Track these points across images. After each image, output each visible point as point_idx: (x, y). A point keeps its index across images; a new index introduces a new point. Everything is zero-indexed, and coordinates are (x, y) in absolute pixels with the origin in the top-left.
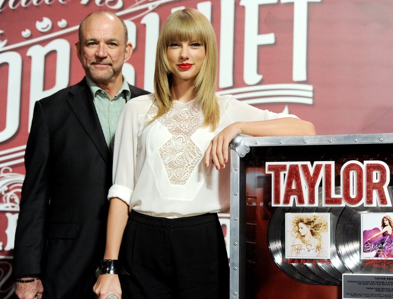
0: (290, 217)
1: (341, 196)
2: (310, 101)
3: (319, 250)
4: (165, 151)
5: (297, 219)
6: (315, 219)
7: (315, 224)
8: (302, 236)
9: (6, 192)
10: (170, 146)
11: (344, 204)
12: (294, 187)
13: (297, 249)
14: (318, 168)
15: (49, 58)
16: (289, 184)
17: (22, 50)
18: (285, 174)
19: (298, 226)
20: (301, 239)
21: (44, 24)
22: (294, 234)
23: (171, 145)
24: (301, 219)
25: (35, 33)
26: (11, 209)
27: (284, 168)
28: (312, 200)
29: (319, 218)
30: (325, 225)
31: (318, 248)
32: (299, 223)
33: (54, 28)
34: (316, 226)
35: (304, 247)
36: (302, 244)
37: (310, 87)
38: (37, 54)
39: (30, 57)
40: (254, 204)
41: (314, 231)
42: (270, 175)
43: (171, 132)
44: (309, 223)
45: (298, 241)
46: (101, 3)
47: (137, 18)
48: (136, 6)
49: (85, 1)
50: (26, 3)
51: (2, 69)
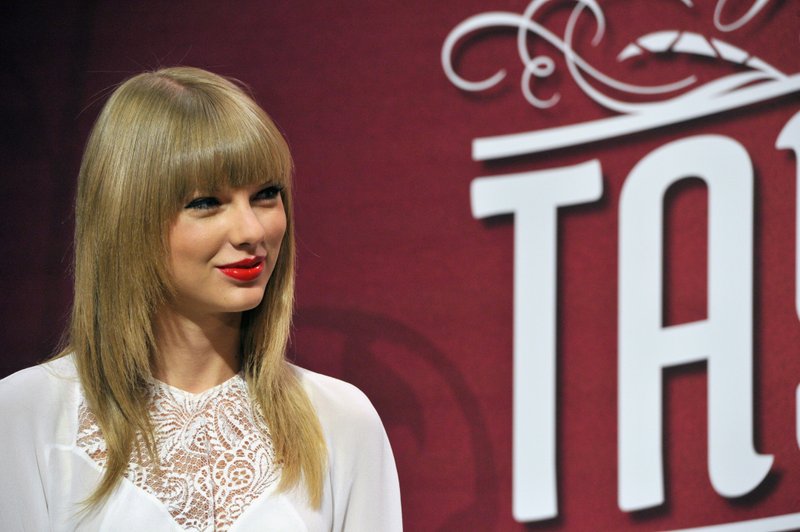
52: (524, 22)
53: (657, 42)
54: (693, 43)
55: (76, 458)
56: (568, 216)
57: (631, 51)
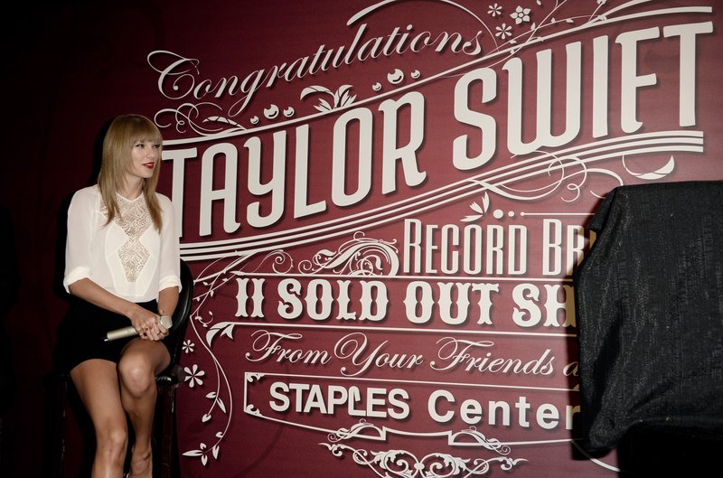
2: (700, 149)
9: (359, 258)
15: (402, 113)
17: (373, 106)
21: (395, 76)
26: (364, 276)
33: (407, 80)
37: (701, 134)
38: (389, 108)
39: (382, 112)
46: (456, 50)
47: (497, 64)
48: (496, 51)
49: (439, 48)
50: (376, 54)
51: (353, 126)
52: (177, 111)
53: (213, 118)
54: (222, 119)
55: (100, 215)
56: (187, 161)
57: (206, 120)
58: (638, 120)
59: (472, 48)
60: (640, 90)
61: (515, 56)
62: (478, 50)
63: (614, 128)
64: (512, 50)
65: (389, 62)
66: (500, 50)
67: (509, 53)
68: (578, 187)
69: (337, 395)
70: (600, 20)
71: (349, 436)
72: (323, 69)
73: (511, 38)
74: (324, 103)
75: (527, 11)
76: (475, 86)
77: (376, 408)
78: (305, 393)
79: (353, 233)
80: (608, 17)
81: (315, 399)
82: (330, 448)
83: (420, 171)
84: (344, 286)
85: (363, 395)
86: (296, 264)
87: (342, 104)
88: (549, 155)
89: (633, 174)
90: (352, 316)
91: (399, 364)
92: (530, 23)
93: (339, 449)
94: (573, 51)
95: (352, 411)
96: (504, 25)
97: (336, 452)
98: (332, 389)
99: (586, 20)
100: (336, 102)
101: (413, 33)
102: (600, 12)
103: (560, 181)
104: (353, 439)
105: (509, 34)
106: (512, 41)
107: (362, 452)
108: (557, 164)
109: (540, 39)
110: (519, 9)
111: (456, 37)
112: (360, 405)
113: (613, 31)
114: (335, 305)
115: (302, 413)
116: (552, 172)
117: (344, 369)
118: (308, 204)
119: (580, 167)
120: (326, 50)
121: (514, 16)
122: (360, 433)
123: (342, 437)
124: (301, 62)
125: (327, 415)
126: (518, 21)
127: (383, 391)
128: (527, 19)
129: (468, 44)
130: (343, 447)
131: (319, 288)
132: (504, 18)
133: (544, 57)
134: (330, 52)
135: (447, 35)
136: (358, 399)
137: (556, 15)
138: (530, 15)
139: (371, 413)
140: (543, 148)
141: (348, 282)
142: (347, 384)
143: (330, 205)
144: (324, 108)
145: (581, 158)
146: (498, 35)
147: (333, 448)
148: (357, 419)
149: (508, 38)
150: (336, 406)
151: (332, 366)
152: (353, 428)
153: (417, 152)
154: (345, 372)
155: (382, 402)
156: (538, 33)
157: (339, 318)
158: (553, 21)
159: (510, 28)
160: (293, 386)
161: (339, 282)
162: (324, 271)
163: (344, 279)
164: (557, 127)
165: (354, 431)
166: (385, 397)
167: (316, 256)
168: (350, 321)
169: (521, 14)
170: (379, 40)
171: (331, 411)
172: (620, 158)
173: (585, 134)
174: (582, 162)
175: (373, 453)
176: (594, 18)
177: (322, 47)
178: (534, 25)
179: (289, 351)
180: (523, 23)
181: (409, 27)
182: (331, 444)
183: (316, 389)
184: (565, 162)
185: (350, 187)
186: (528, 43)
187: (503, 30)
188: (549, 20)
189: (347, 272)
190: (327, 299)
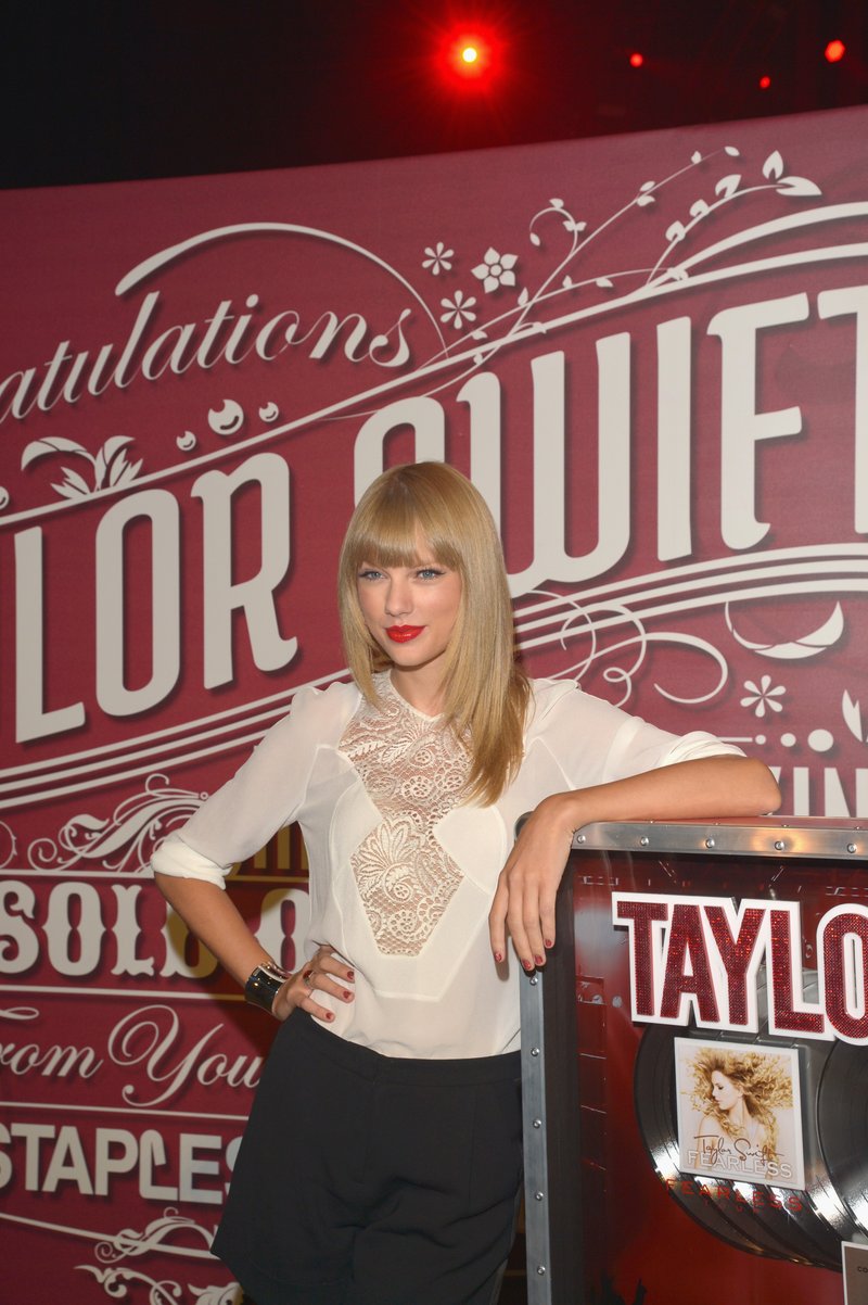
0: (687, 1052)
1: (820, 1008)
3: (770, 1160)
4: (363, 862)
5: (705, 1059)
6: (755, 1066)
7: (756, 1077)
8: (721, 1111)
9: (159, 834)
10: (375, 847)
11: (830, 1033)
12: (688, 970)
13: (712, 1149)
14: (751, 922)
15: (242, 503)
16: (675, 961)
17: (179, 486)
18: (663, 930)
19: (709, 1079)
20: (720, 1119)
21: (226, 416)
22: (699, 1102)
23: (379, 844)
24: (717, 1061)
25: (208, 440)
27: (658, 912)
28: (738, 1014)
29: (766, 1063)
30: (783, 1087)
31: (769, 1152)
32: (711, 1070)
33: (251, 425)
34: (758, 1087)
35: (728, 1144)
36: (723, 1134)
38: (215, 491)
40: (598, 1000)
41: (754, 1100)
42: (625, 929)
43: (379, 807)
44: (738, 1074)
45: (712, 1126)
46: (357, 353)
47: (446, 388)
48: (443, 358)
49: (318, 352)
50: (181, 365)
51: (137, 532)
58: (760, 517)
59: (389, 351)
60: (762, 446)
61: (485, 368)
62: (402, 356)
63: (706, 538)
64: (477, 355)
65: (209, 384)
66: (452, 353)
67: (470, 362)
68: (626, 676)
69: (117, 1150)
70: (671, 280)
71: (143, 1248)
72: (68, 397)
73: (476, 325)
74: (74, 477)
75: (510, 260)
76: (400, 439)
77: (200, 1181)
78: (47, 1146)
79: (143, 778)
80: (692, 272)
81: (68, 1162)
82: (100, 1278)
83: (284, 635)
84: (127, 898)
85: (172, 1150)
86: (22, 847)
87: (113, 479)
88: (561, 600)
89: (750, 645)
90: (146, 966)
91: (247, 1078)
92: (516, 290)
93: (120, 1280)
94: (614, 353)
95: (148, 1190)
96: (459, 295)
97: (114, 1287)
98: (104, 1136)
99: (640, 281)
100: (100, 475)
101: (260, 316)
102: (673, 261)
103: (588, 662)
104: (151, 1254)
105: (471, 317)
106: (478, 334)
107: (170, 1289)
108: (581, 621)
109: (539, 328)
110: (491, 256)
111: (355, 322)
112: (166, 1174)
113: (700, 305)
114: (108, 943)
115: (39, 1193)
116: (568, 641)
117: (129, 1089)
118: (46, 708)
119: (629, 629)
120: (72, 352)
121: (479, 272)
122: (165, 1241)
123: (126, 1252)
124: (17, 382)
125: (93, 1198)
126: (491, 286)
127: (213, 1142)
128: (509, 279)
129: (380, 341)
130: (129, 1274)
131: (74, 902)
132: (460, 277)
133: (548, 372)
134: (82, 358)
135: (334, 319)
136: (161, 1160)
137: (574, 270)
138: (516, 269)
139: (189, 1194)
140: (549, 585)
141: (136, 890)
142: (137, 1126)
143: (93, 710)
144: (74, 491)
145: (633, 607)
146: (445, 318)
147: (106, 1277)
148: (157, 1208)
149: (468, 327)
150: (113, 1177)
151: (104, 1084)
152: (149, 1229)
153: (278, 593)
154: (133, 1097)
155: (211, 1168)
156: (536, 314)
157: (117, 971)
158: (568, 284)
159: (471, 302)
160: (19, 1129)
161: (117, 889)
162: (84, 864)
163: (127, 883)
164: (580, 536)
165: (151, 1239)
166: (217, 1155)
167: (68, 827)
168: (141, 980)
169: (495, 269)
170: (188, 331)
171: (102, 1189)
172: (722, 606)
173: (641, 552)
174: (636, 617)
175: (194, 1290)
176: (658, 274)
177: (63, 347)
178: (524, 294)
179: (11, 1047)
180: (502, 289)
181: (252, 301)
182: (103, 1268)
183: (69, 1136)
184: (597, 616)
185: (136, 672)
186: (512, 337)
187: (457, 308)
188: (558, 283)
189: (133, 865)
190: (91, 929)
